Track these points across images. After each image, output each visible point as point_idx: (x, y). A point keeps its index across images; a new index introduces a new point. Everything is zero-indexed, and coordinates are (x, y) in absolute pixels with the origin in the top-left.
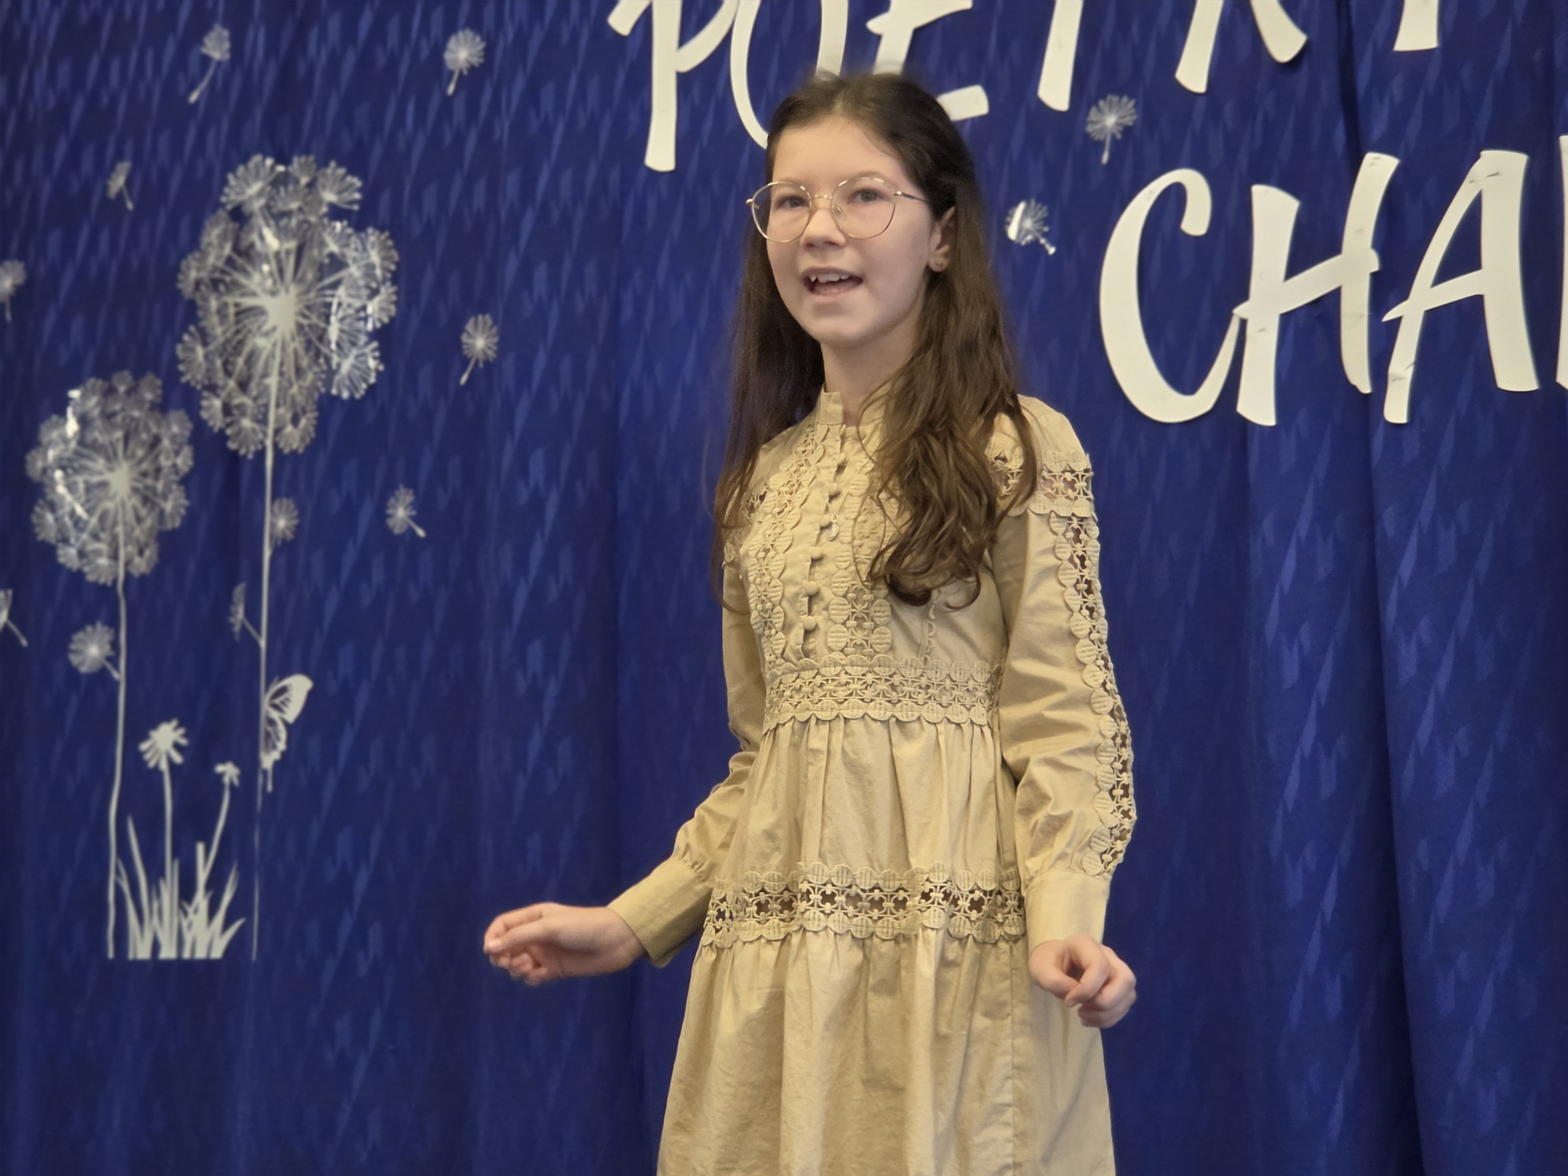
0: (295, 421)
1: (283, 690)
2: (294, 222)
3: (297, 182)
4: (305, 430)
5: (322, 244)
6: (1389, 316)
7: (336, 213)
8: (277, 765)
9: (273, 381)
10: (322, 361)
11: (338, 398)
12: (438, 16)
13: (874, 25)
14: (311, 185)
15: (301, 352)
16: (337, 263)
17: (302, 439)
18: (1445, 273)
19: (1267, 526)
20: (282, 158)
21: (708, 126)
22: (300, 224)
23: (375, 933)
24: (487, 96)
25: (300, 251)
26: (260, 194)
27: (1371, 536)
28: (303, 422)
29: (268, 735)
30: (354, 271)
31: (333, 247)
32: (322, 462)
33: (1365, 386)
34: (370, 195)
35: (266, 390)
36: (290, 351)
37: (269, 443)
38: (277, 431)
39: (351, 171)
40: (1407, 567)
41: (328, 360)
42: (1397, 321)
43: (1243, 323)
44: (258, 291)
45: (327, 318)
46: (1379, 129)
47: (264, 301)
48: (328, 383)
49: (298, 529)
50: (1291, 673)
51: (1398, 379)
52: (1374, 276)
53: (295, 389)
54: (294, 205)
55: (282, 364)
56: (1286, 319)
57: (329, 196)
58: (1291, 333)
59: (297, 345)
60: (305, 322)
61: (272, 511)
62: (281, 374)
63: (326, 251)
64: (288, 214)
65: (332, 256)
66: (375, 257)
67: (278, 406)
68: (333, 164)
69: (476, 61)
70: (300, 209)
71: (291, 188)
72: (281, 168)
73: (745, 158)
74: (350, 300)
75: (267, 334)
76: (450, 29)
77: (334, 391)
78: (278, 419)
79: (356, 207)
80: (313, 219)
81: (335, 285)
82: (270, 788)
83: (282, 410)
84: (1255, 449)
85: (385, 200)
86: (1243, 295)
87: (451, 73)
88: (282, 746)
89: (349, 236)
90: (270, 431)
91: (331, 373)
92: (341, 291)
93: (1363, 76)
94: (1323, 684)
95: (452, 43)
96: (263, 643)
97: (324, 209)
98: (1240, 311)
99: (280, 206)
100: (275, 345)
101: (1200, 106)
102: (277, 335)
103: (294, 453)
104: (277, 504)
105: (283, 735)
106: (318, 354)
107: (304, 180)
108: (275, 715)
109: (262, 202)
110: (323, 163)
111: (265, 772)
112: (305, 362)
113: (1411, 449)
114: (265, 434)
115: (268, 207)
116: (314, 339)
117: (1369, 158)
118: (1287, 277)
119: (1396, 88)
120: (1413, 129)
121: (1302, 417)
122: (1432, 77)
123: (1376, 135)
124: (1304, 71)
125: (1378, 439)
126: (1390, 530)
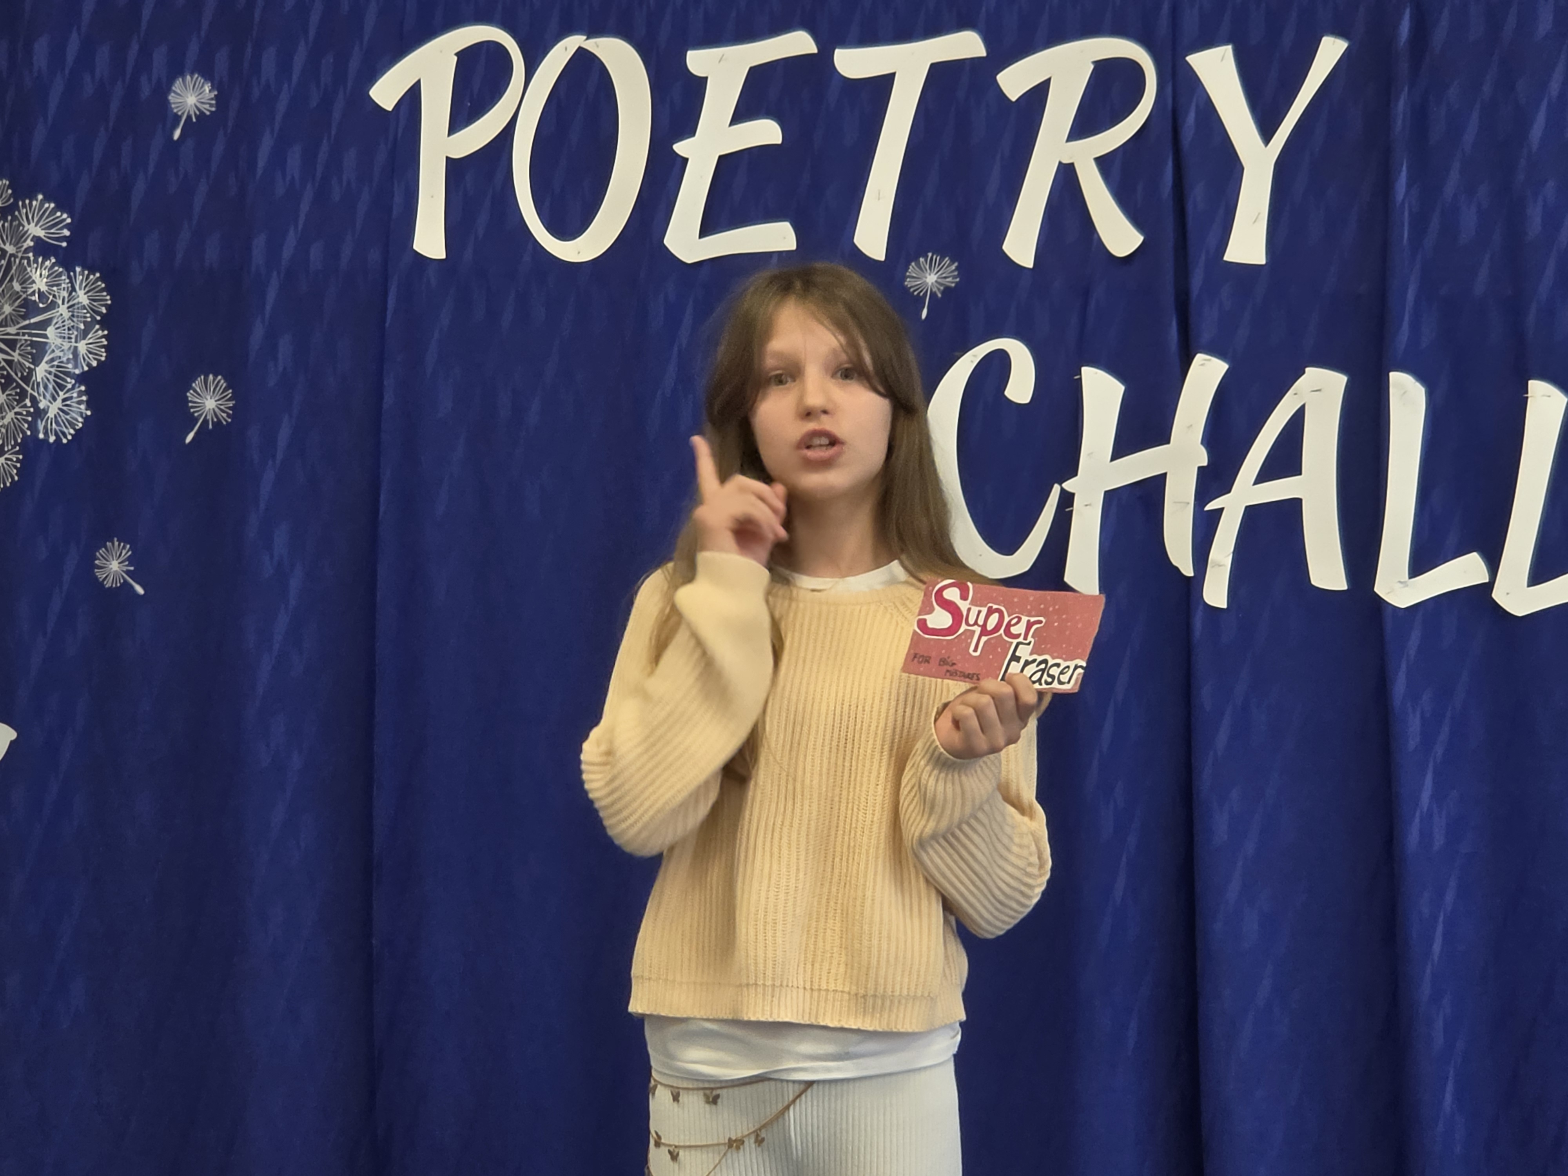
5: (26, 281)
6: (1211, 506)
7: (42, 248)
10: (28, 402)
11: (44, 442)
12: (159, 56)
13: (681, 148)
18: (1266, 475)
30: (63, 310)
31: (41, 285)
32: (29, 504)
33: (1188, 570)
34: (79, 231)
39: (60, 207)
40: (1222, 739)
41: (35, 402)
42: (1219, 512)
45: (36, 361)
46: (1207, 327)
48: (35, 426)
51: (1218, 562)
52: (1202, 470)
56: (1110, 496)
57: (35, 230)
58: (1114, 509)
63: (32, 288)
66: (82, 298)
68: (39, 196)
73: (528, 256)
76: (176, 70)
77: (40, 435)
79: (65, 245)
85: (95, 239)
87: (177, 118)
91: (37, 415)
93: (1197, 280)
94: (1132, 840)
95: (178, 85)
97: (29, 243)
98: (1068, 485)
101: (1027, 281)
106: (23, 394)
110: (27, 193)
113: (1230, 631)
116: (16, 377)
117: (1199, 358)
118: (1114, 458)
119: (1226, 295)
120: (1241, 337)
121: (1122, 590)
122: (1260, 291)
123: (1206, 337)
124: (1136, 266)
125: (1198, 619)
126: (1207, 706)
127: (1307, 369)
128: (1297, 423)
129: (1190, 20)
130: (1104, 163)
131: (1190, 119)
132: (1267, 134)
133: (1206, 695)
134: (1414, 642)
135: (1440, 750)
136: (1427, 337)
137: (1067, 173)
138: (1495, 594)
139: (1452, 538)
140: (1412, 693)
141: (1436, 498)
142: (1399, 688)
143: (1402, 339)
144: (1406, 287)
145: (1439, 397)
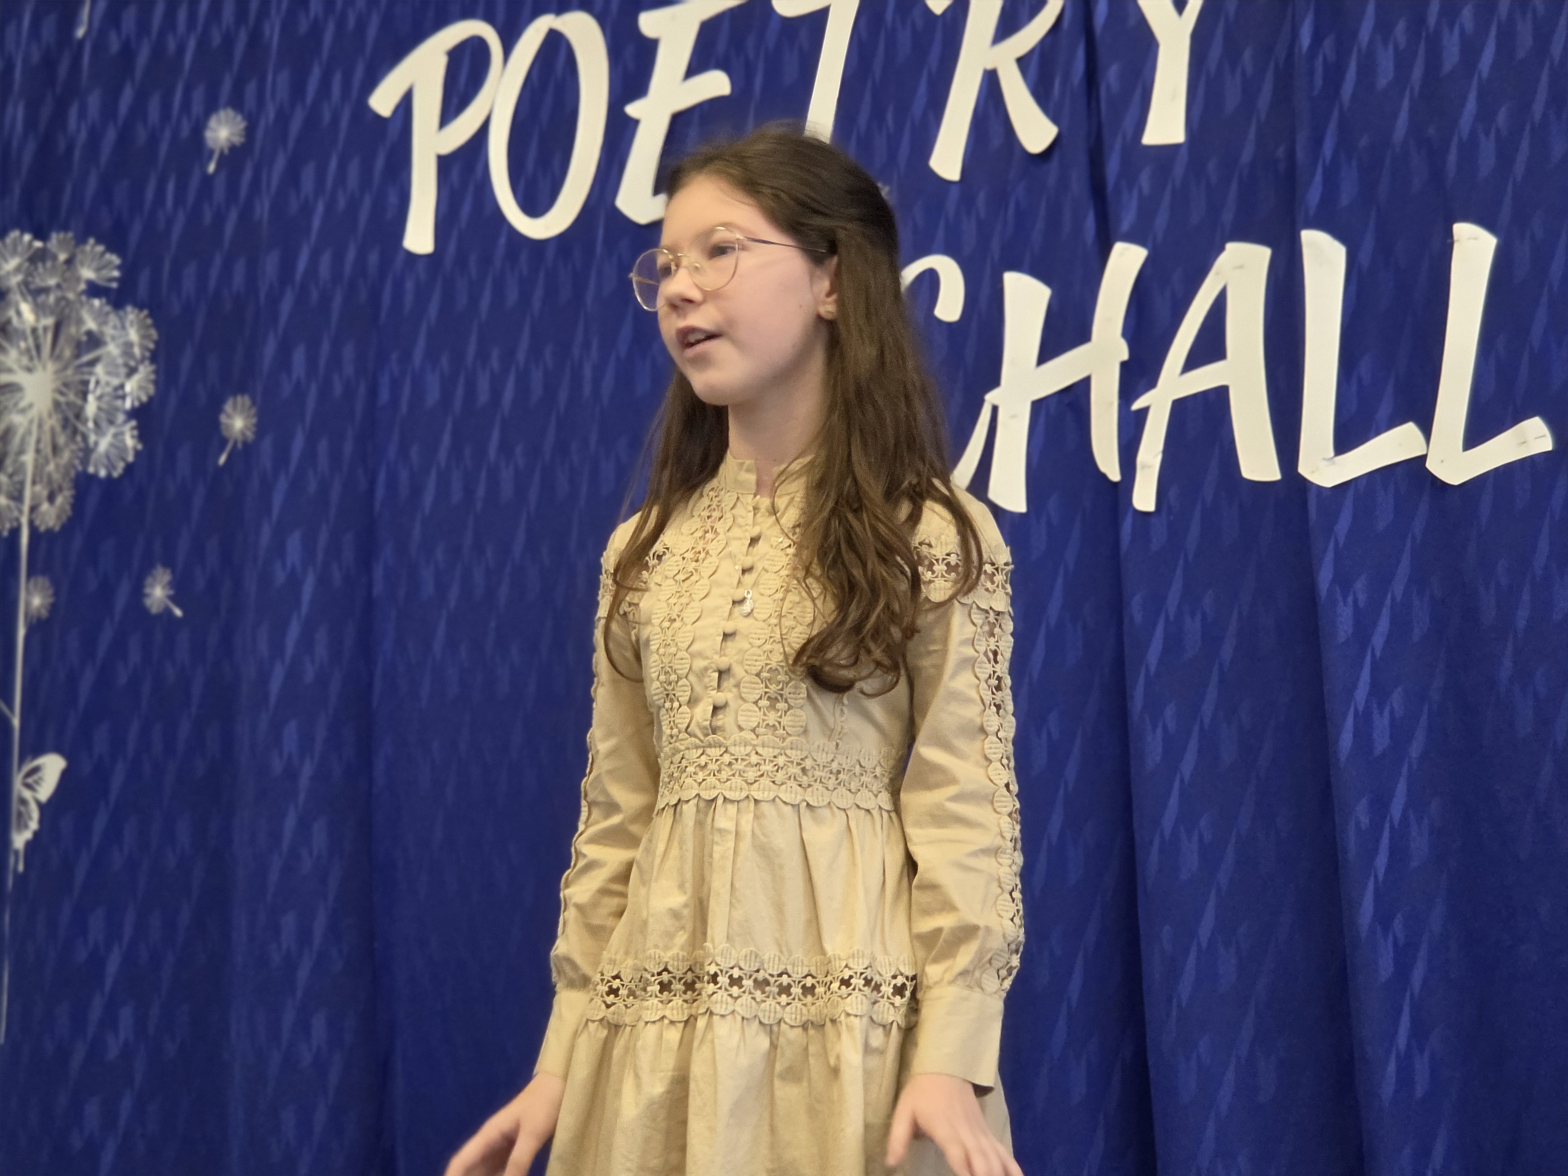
0: (51, 498)
1: (36, 770)
2: (52, 299)
3: (55, 258)
4: (62, 509)
5: (80, 322)
6: (1137, 405)
7: (94, 290)
8: (29, 845)
9: (29, 459)
10: (79, 438)
11: (94, 477)
12: (198, 95)
13: (632, 109)
14: (69, 262)
15: (58, 429)
16: (94, 341)
17: (59, 517)
18: (1193, 362)
20: (40, 234)
21: (466, 209)
22: (58, 300)
23: (126, 1015)
24: (247, 176)
25: (58, 328)
26: (18, 269)
27: (1120, 623)
28: (59, 500)
29: (20, 815)
30: (112, 349)
31: (91, 324)
32: (78, 541)
33: (1115, 476)
34: (129, 272)
35: (20, 468)
36: (47, 427)
37: (24, 521)
38: (33, 509)
39: (110, 249)
40: (1153, 656)
41: (85, 438)
42: (1144, 411)
43: (995, 409)
44: (15, 367)
45: (84, 395)
46: (1127, 220)
47: (20, 377)
48: (85, 461)
49: (54, 608)
50: (1039, 760)
52: (1124, 365)
53: (51, 467)
54: (52, 282)
55: (38, 441)
56: (1038, 406)
57: (88, 273)
58: (1042, 420)
59: (53, 422)
60: (62, 399)
61: (27, 589)
62: (38, 451)
63: (84, 329)
64: (46, 290)
65: (89, 333)
66: (133, 335)
67: (34, 483)
68: (91, 241)
69: (238, 140)
70: (59, 286)
71: (49, 264)
72: (38, 244)
73: (502, 241)
74: (108, 378)
75: (23, 411)
76: (211, 107)
77: (91, 470)
78: (34, 496)
79: (114, 285)
80: (71, 296)
81: (93, 363)
82: (21, 868)
83: (38, 488)
85: (144, 279)
86: (994, 381)
87: (212, 152)
88: (34, 825)
89: (107, 314)
90: (26, 508)
91: (87, 452)
92: (99, 369)
93: (1112, 167)
94: (1071, 772)
95: (213, 122)
96: (16, 722)
97: (82, 286)
98: (991, 398)
99: (38, 282)
100: (31, 422)
101: (954, 195)
102: (33, 413)
103: (49, 531)
104: (32, 581)
105: (35, 814)
106: (75, 431)
107: (62, 257)
108: (27, 794)
109: (19, 278)
110: (81, 240)
111: (16, 853)
112: (62, 440)
113: (1159, 537)
114: (21, 512)
115: (26, 284)
116: (71, 415)
117: (1118, 247)
118: (1041, 362)
119: (1145, 180)
120: (1161, 221)
121: (1052, 504)
122: (1179, 170)
123: (1125, 226)
124: (1055, 162)
125: (1127, 526)
126: (1138, 617)
127: (1231, 246)
132: (1180, 5)
133: (1136, 606)
134: (1343, 525)
135: (1378, 640)
136: (1347, 194)
137: (991, 80)
138: (1430, 465)
139: (1385, 409)
140: (1343, 581)
141: (1365, 367)
142: (1325, 576)
143: (1314, 195)
144: (1317, 141)
145: (1365, 258)
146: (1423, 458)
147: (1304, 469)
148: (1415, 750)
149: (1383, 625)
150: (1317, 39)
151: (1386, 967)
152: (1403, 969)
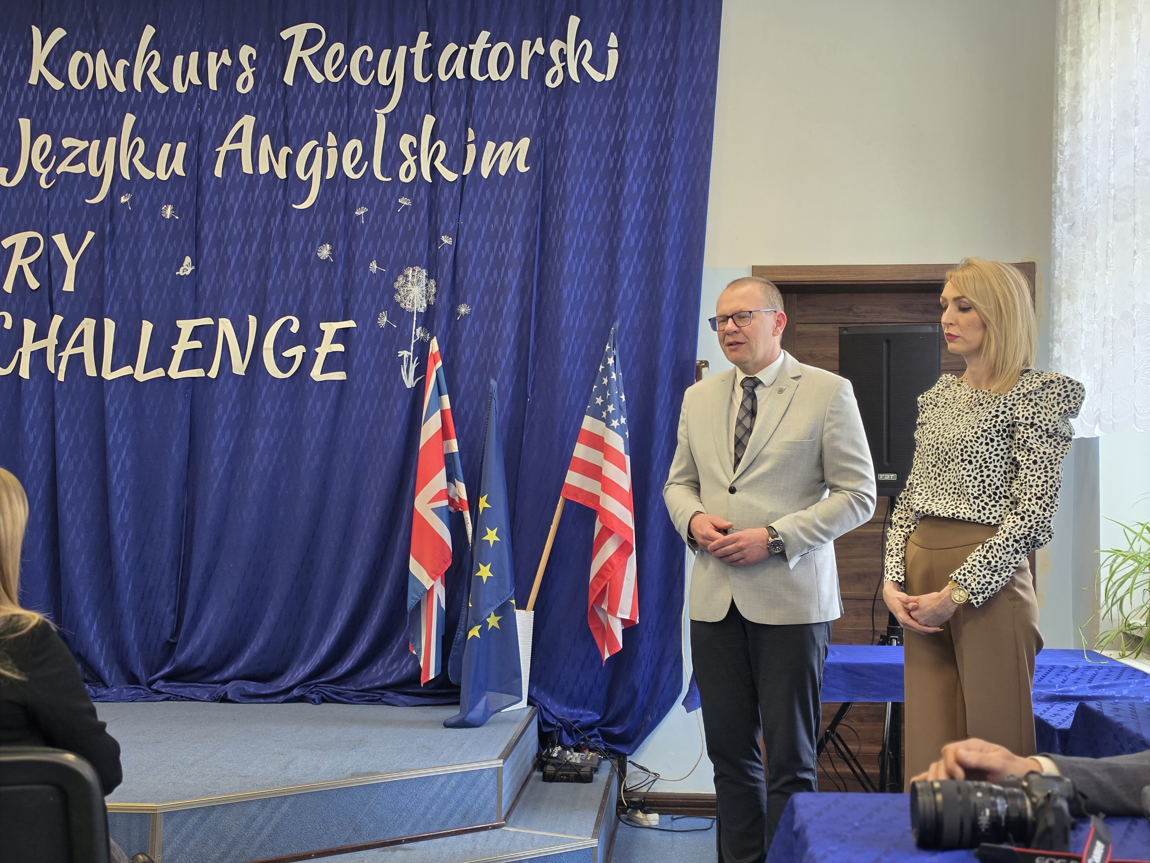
6: (60, 355)
18: (75, 346)
19: (26, 403)
27: (54, 407)
33: (53, 372)
40: (63, 416)
42: (62, 357)
43: (20, 353)
46: (58, 309)
50: (31, 440)
51: (61, 370)
52: (56, 345)
56: (32, 353)
58: (33, 356)
84: (23, 384)
86: (21, 346)
93: (54, 296)
94: (39, 442)
98: (20, 350)
101: (10, 296)
113: (65, 387)
117: (56, 316)
118: (33, 342)
119: (63, 299)
120: (67, 311)
121: (36, 377)
122: (72, 298)
123: (57, 311)
124: (38, 292)
125: (56, 385)
126: (59, 407)
127: (85, 319)
128: (82, 332)
129: (53, 227)
130: (30, 265)
131: (53, 253)
132: (73, 258)
133: (58, 404)
134: (113, 388)
135: (120, 417)
136: (116, 309)
137: (20, 268)
138: (135, 376)
139: (123, 363)
140: (112, 402)
141: (118, 351)
142: (107, 401)
143: (108, 310)
144: (109, 297)
145: (119, 325)
146: (133, 374)
147: (103, 375)
148: (128, 442)
149: (121, 413)
150: (110, 271)
151: (119, 492)
152: (123, 493)
